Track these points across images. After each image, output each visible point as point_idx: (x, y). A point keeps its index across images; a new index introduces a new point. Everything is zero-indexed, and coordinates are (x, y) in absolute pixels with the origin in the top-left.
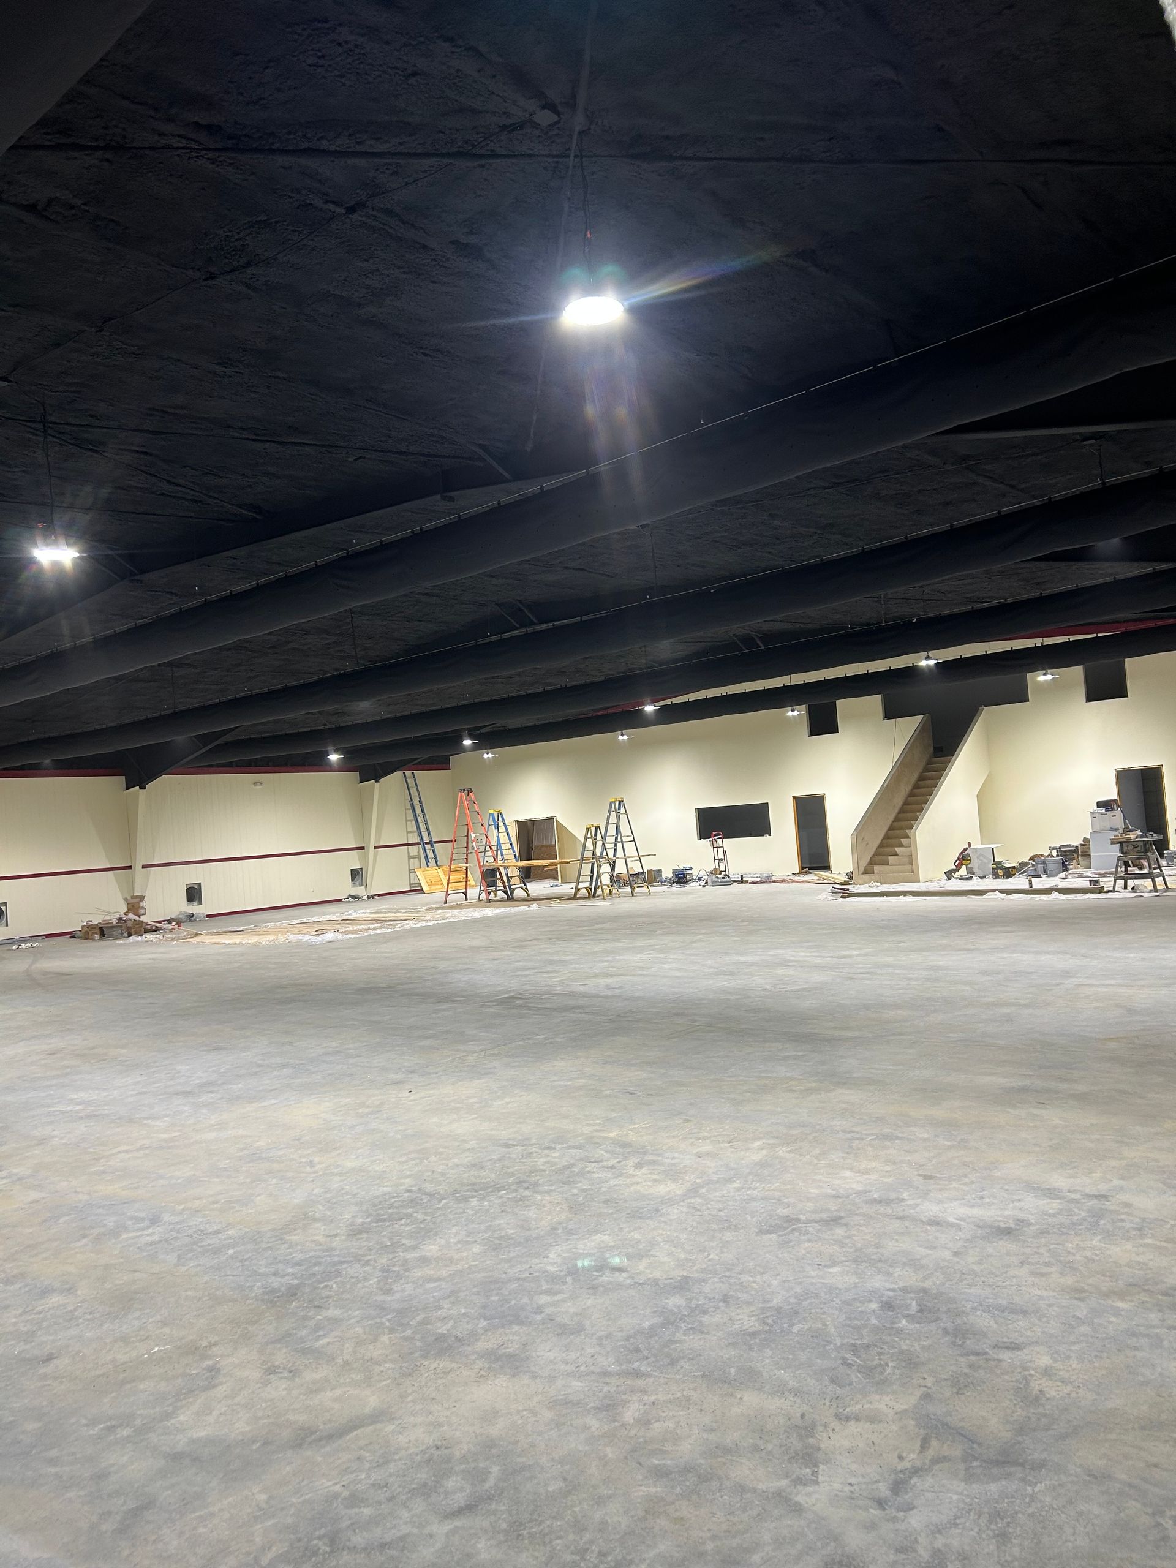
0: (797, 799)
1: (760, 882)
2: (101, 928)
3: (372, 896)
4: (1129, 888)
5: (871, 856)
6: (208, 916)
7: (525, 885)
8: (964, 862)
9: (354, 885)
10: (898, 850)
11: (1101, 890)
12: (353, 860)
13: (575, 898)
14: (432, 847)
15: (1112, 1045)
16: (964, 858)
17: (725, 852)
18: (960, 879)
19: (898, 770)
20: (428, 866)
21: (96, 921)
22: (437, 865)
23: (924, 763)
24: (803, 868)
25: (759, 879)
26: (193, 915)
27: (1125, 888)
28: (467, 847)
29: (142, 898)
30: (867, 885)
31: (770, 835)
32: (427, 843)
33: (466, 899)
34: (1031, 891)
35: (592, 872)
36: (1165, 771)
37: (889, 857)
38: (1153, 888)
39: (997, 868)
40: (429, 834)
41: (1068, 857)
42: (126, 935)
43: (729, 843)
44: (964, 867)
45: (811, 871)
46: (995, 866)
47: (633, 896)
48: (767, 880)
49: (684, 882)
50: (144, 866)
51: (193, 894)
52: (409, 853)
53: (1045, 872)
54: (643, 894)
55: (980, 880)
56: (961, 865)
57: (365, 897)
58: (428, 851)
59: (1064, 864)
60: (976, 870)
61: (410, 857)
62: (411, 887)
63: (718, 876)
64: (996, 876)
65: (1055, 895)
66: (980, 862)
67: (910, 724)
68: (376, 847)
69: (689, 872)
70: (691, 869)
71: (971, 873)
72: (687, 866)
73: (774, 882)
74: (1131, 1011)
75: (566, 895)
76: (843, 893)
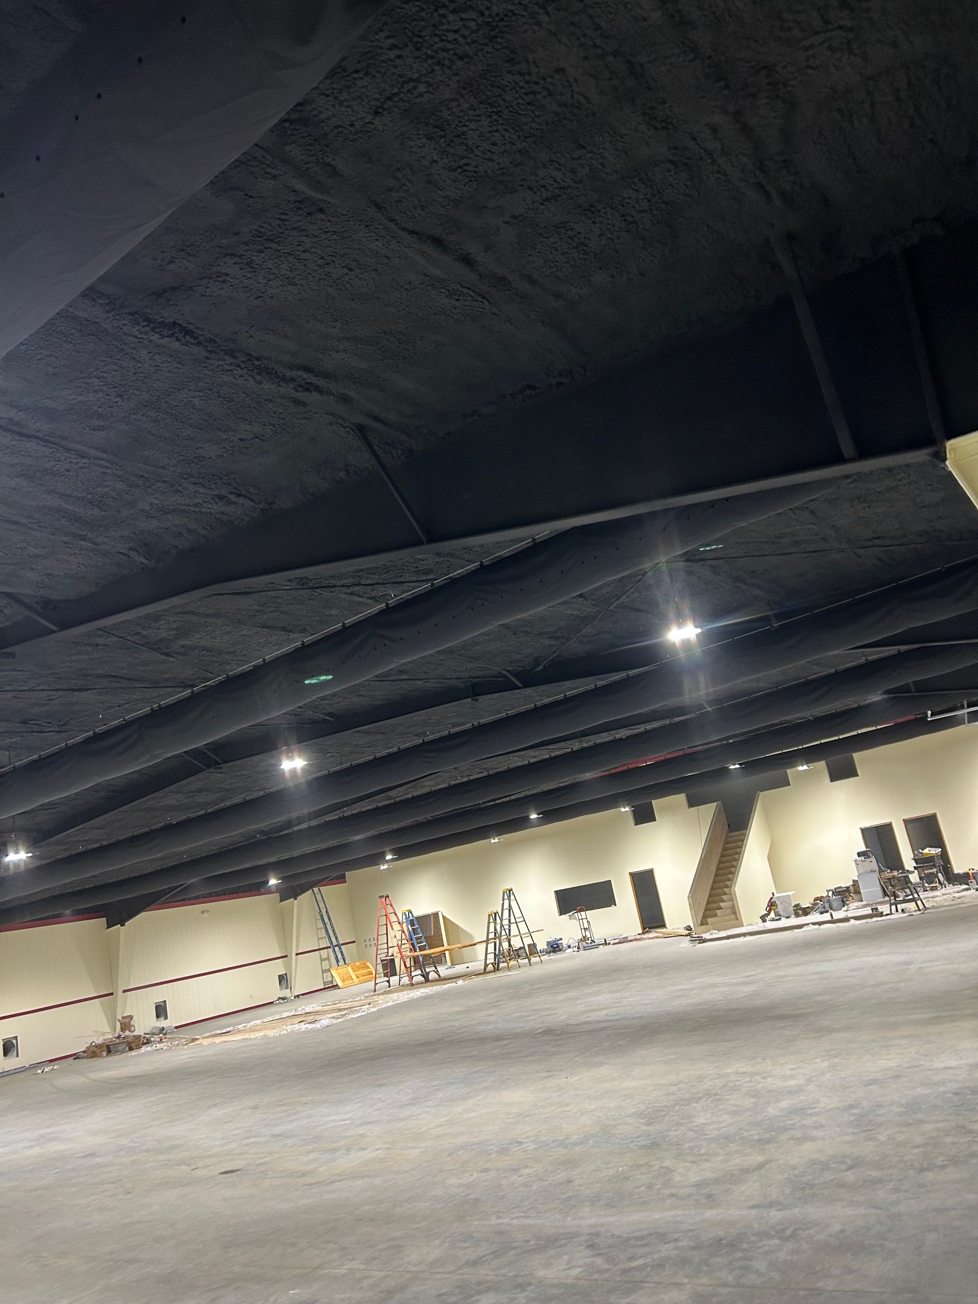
0: (633, 876)
1: (620, 943)
2: (108, 1047)
3: (298, 996)
4: (900, 911)
5: (703, 911)
6: (176, 1028)
7: (436, 968)
8: (772, 908)
9: (281, 989)
10: (722, 904)
11: (881, 915)
12: (279, 968)
13: (485, 972)
14: (340, 948)
15: (968, 992)
16: (772, 905)
17: (588, 922)
18: (772, 921)
19: (709, 845)
20: (338, 965)
21: (100, 1041)
22: (345, 964)
23: (724, 838)
24: (644, 929)
25: (618, 941)
26: (163, 1029)
27: (897, 911)
28: (387, 943)
29: (131, 1017)
30: (709, 933)
31: (615, 905)
32: (336, 946)
33: (389, 986)
34: (833, 921)
35: (495, 950)
36: (894, 825)
37: (717, 911)
38: (917, 909)
39: (797, 909)
40: (336, 938)
41: (844, 895)
42: (127, 1049)
43: (591, 914)
44: (773, 911)
45: (651, 930)
46: (795, 908)
47: (530, 965)
48: (625, 940)
49: (558, 951)
50: (124, 991)
51: (161, 1011)
52: (321, 956)
53: (831, 909)
54: (537, 963)
55: (787, 920)
56: (770, 910)
57: (293, 998)
58: (337, 953)
59: (843, 901)
60: (781, 913)
61: (322, 960)
62: (325, 985)
63: (587, 941)
64: (797, 915)
65: (852, 921)
66: (783, 906)
67: (709, 810)
68: (297, 954)
69: (560, 942)
70: (561, 939)
71: (778, 917)
72: (558, 938)
73: (631, 941)
74: (963, 975)
75: (475, 972)
76: (699, 940)
